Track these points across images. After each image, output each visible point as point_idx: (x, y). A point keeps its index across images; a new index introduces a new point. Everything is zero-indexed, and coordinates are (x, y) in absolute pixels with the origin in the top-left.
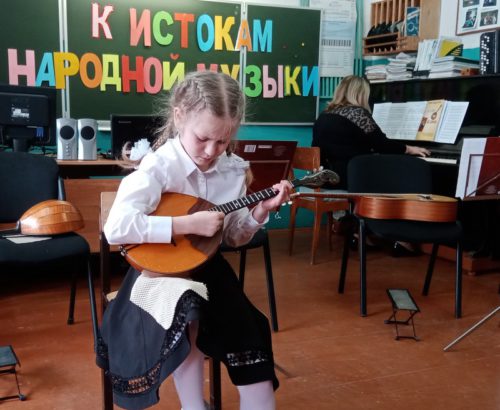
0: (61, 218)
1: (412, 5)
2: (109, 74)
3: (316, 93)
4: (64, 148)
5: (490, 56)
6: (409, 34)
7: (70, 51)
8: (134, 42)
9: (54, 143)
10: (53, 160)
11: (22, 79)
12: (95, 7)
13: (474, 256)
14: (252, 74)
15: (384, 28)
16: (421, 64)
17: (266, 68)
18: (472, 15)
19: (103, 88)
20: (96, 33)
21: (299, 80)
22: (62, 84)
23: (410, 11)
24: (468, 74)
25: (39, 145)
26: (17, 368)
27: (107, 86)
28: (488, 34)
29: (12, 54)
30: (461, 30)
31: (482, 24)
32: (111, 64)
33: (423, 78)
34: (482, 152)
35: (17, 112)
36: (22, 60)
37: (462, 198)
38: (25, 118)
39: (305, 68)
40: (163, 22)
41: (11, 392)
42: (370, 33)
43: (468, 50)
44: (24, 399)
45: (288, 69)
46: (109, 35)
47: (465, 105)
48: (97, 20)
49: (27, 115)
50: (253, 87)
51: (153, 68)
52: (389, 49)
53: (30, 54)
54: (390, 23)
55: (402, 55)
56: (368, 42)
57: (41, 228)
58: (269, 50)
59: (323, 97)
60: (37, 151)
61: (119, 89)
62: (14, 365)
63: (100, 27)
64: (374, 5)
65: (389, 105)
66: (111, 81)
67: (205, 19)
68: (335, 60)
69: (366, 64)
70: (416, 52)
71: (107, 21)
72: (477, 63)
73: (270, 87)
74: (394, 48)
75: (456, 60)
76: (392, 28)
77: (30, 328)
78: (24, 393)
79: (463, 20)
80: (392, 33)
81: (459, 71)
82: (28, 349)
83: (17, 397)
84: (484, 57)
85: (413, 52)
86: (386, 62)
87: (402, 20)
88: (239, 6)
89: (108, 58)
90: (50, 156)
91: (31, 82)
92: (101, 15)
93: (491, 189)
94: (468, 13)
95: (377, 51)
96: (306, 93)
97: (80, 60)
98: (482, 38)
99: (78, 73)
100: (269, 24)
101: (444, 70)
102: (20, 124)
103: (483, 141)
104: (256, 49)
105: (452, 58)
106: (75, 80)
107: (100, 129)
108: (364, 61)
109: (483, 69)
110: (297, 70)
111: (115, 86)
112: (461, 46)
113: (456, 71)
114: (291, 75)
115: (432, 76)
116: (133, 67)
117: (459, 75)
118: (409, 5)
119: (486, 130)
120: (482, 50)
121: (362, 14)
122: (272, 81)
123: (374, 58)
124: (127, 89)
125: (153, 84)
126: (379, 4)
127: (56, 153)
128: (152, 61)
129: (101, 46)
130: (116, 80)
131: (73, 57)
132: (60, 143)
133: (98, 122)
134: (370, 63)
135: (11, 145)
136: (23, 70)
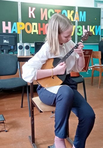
2: (34, 29)
3: (100, 34)
4: (20, 52)
7: (22, 22)
8: (42, 19)
9: (17, 51)
11: (7, 31)
12: (30, 8)
14: (79, 28)
17: (84, 26)
19: (32, 33)
20: (30, 16)
21: (94, 30)
22: (19, 32)
25: (12, 51)
26: (4, 122)
27: (34, 33)
29: (4, 23)
32: (35, 26)
35: (5, 41)
36: (7, 25)
39: (96, 26)
40: (51, 13)
41: (3, 129)
44: (7, 132)
45: (91, 27)
46: (34, 17)
48: (30, 12)
49: (8, 42)
50: (80, 32)
53: (9, 23)
58: (85, 21)
59: (102, 35)
60: (11, 53)
61: (37, 33)
62: (4, 121)
63: (31, 14)
66: (35, 31)
67: (64, 11)
71: (33, 12)
77: (9, 109)
78: (7, 129)
83: (4, 131)
88: (75, 7)
89: (34, 24)
90: (15, 55)
91: (10, 32)
92: (31, 10)
96: (97, 34)
97: (25, 25)
99: (24, 29)
100: (85, 13)
102: (6, 45)
104: (80, 21)
106: (24, 31)
107: (31, 46)
110: (94, 27)
114: (92, 29)
116: (42, 27)
122: (86, 31)
124: (40, 34)
127: (17, 54)
129: (31, 20)
130: (36, 31)
131: (23, 24)
132: (18, 50)
133: (31, 44)
135: (3, 51)
136: (7, 28)
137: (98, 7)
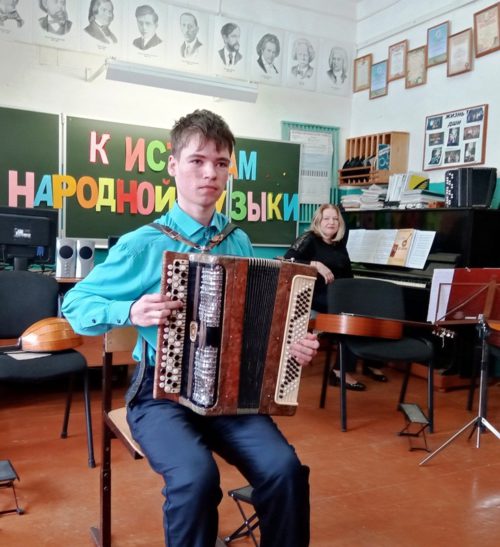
0: (61, 336)
1: (383, 143)
2: (105, 196)
3: (296, 218)
4: (63, 267)
5: (454, 191)
6: (381, 168)
7: (68, 173)
8: (129, 167)
9: (53, 261)
10: (53, 278)
11: (22, 199)
12: (93, 135)
13: (443, 374)
14: (238, 199)
15: (358, 161)
16: (392, 196)
17: (250, 194)
18: (437, 154)
19: (98, 209)
20: (93, 159)
21: (281, 206)
22: (59, 204)
23: (381, 148)
24: (435, 207)
25: (38, 263)
26: (16, 482)
27: (102, 207)
28: (452, 172)
29: (13, 175)
30: (427, 166)
31: (446, 161)
32: (106, 187)
33: (394, 208)
34: (451, 281)
35: (20, 233)
36: (22, 181)
37: (433, 322)
38: (27, 239)
39: (286, 196)
40: (156, 151)
41: (9, 506)
42: (346, 166)
43: (435, 184)
44: (22, 513)
45: (270, 196)
46: (105, 160)
47: (433, 234)
48: (94, 147)
49: (29, 235)
50: (238, 211)
51: (146, 192)
52: (362, 181)
53: (30, 176)
54: (363, 158)
55: (374, 186)
56: (343, 174)
57: (41, 344)
58: (254, 178)
59: (302, 222)
60: (35, 269)
61: (113, 210)
62: (13, 479)
63: (97, 152)
64: (349, 141)
65: (362, 232)
66: (106, 202)
68: (314, 188)
69: (341, 193)
70: (387, 184)
71: (104, 147)
72: (443, 196)
73: (254, 212)
74: (367, 180)
75: (424, 193)
76: (365, 162)
77: (25, 442)
78: (22, 507)
79: (429, 158)
80: (365, 167)
81: (427, 204)
82: (24, 462)
83: (15, 511)
84: (448, 192)
85: (385, 185)
86: (358, 192)
87: (374, 156)
89: (104, 181)
90: (48, 274)
91: (30, 204)
92: (98, 141)
93: (459, 315)
94: (434, 152)
95: (352, 181)
96: (287, 218)
97: (77, 182)
98: (447, 175)
99: (75, 195)
100: (254, 155)
101: (414, 201)
102: (23, 245)
103: (451, 271)
104: (241, 177)
105: (419, 191)
106: (72, 201)
107: (97, 246)
108: (339, 191)
109: (448, 202)
110: (279, 197)
111: (110, 207)
112: (428, 181)
113: (423, 203)
114: (273, 201)
115: (402, 207)
116: (127, 190)
117: (427, 207)
118: (381, 142)
119: (452, 257)
120: (447, 185)
121: (338, 145)
122: (256, 206)
123: (348, 188)
124: (121, 210)
125: (145, 205)
126: (354, 141)
127: (55, 271)
128: (145, 185)
129: (97, 171)
130: (111, 202)
131: (71, 180)
132: (59, 262)
134: (345, 193)
135: (11, 262)
136: (22, 190)
137: (293, 140)
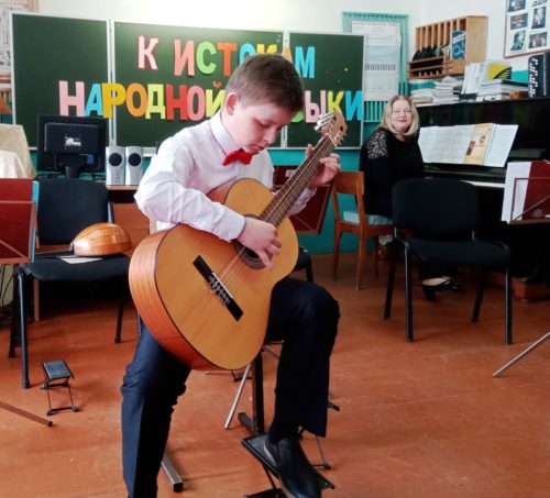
0: (111, 240)
1: (458, 30)
2: (153, 104)
3: (360, 117)
4: (112, 174)
5: (538, 79)
6: (455, 57)
7: (117, 82)
8: (178, 72)
9: (103, 169)
10: (103, 186)
11: (73, 109)
12: (142, 41)
15: (429, 52)
16: (468, 88)
17: (308, 94)
18: (520, 38)
19: (148, 117)
20: (141, 65)
21: (343, 105)
22: (108, 113)
23: (455, 35)
24: (517, 97)
25: (90, 172)
26: (71, 382)
27: (152, 114)
28: (536, 57)
29: (63, 85)
30: (509, 53)
31: (531, 46)
32: (155, 94)
33: (471, 101)
34: (528, 176)
35: (70, 141)
36: (72, 92)
37: (508, 222)
38: (77, 147)
39: (349, 93)
40: (207, 52)
41: (65, 403)
42: (416, 57)
43: (518, 72)
44: (77, 411)
45: (331, 94)
46: (154, 66)
47: (514, 128)
48: (143, 52)
49: (79, 144)
51: (196, 96)
52: (434, 73)
53: (80, 86)
54: (436, 47)
55: (448, 78)
56: (413, 66)
57: (92, 250)
58: (312, 76)
59: (367, 121)
60: (87, 177)
61: (163, 117)
62: (68, 378)
63: (146, 58)
64: (418, 29)
65: (435, 129)
66: (155, 110)
67: (247, 48)
68: (379, 83)
69: (411, 87)
70: (463, 75)
71: (153, 53)
72: (526, 85)
73: (313, 112)
74: (440, 72)
75: (504, 83)
76: (437, 52)
77: (80, 346)
78: (77, 404)
80: (438, 57)
81: (507, 94)
82: (79, 365)
83: (70, 408)
84: (532, 80)
85: (460, 76)
86: (431, 86)
87: (448, 44)
88: (282, 34)
89: (152, 88)
90: (99, 181)
91: (81, 113)
92: (146, 47)
93: (538, 213)
94: (517, 36)
95: (423, 74)
96: (349, 118)
97: (126, 89)
98: (530, 61)
99: (125, 103)
100: (311, 50)
101: (493, 92)
102: (73, 151)
103: (528, 165)
105: (499, 81)
106: (122, 110)
107: (145, 155)
108: (409, 85)
109: (532, 92)
110: (340, 95)
111: (159, 114)
112: (510, 69)
113: (503, 94)
114: (334, 100)
115: (479, 100)
116: (176, 96)
117: (508, 98)
118: (455, 28)
119: (536, 153)
120: (530, 73)
121: (407, 35)
122: (315, 106)
123: (420, 81)
124: (171, 117)
125: (196, 111)
126: (424, 29)
127: (104, 179)
128: (195, 89)
129: (146, 77)
130: (161, 109)
131: (120, 88)
132: (109, 168)
133: (145, 148)
134: (416, 87)
135: (62, 171)
136: (72, 101)
137: (355, 32)
